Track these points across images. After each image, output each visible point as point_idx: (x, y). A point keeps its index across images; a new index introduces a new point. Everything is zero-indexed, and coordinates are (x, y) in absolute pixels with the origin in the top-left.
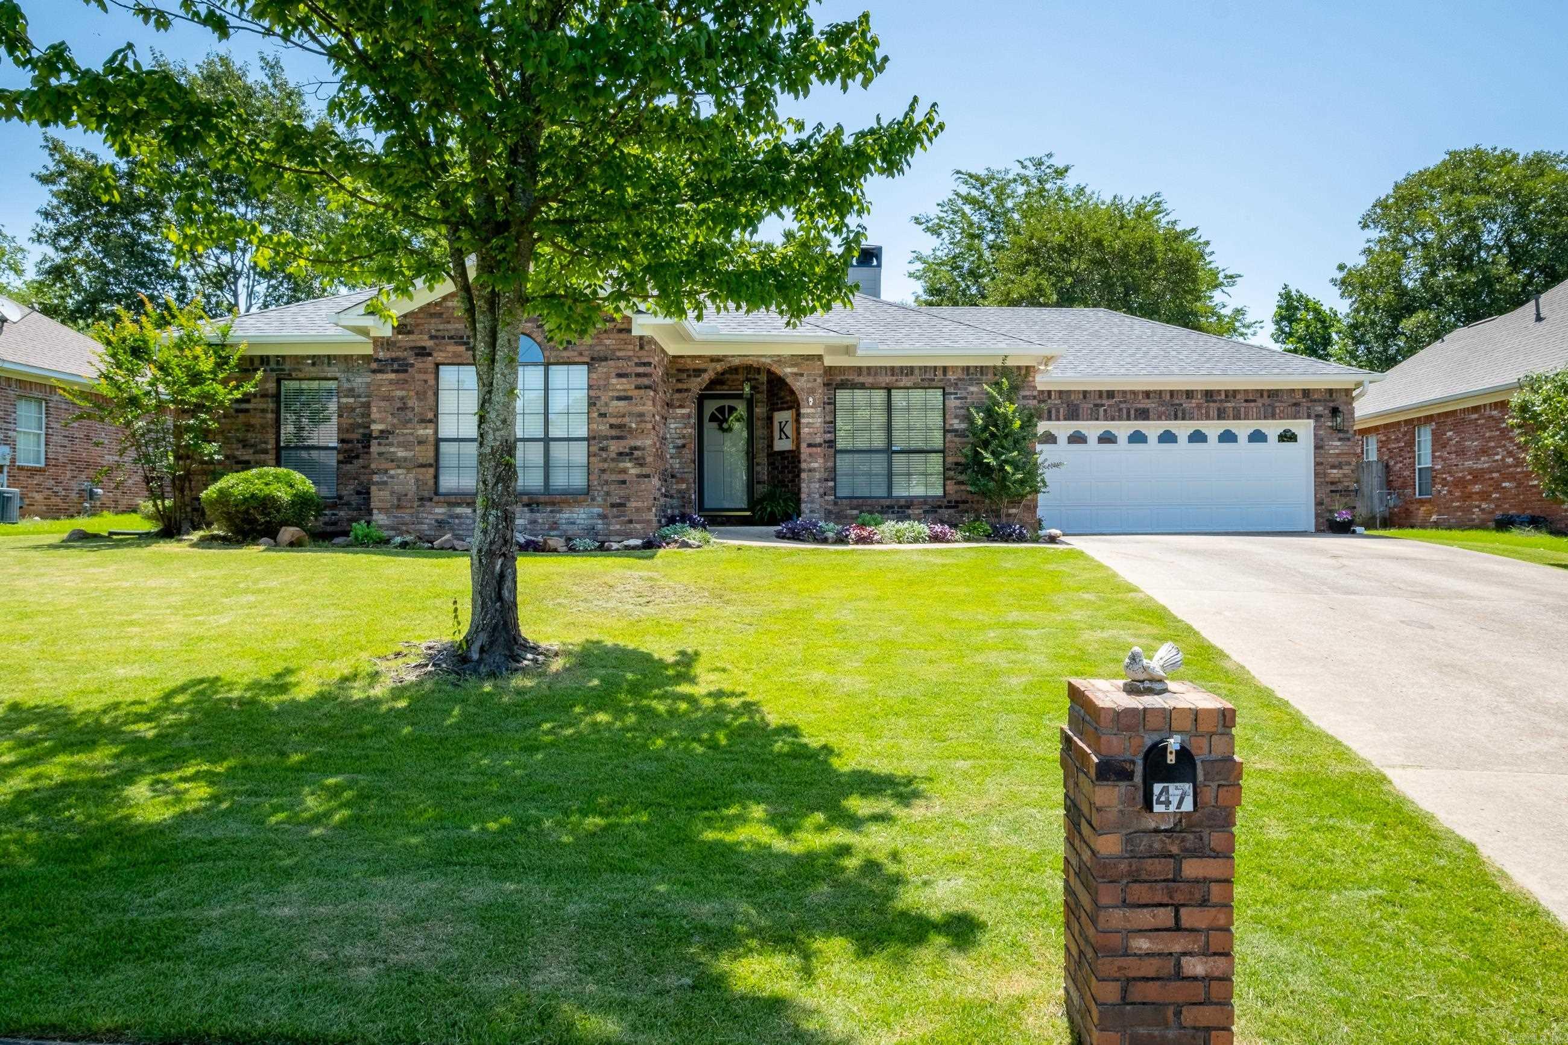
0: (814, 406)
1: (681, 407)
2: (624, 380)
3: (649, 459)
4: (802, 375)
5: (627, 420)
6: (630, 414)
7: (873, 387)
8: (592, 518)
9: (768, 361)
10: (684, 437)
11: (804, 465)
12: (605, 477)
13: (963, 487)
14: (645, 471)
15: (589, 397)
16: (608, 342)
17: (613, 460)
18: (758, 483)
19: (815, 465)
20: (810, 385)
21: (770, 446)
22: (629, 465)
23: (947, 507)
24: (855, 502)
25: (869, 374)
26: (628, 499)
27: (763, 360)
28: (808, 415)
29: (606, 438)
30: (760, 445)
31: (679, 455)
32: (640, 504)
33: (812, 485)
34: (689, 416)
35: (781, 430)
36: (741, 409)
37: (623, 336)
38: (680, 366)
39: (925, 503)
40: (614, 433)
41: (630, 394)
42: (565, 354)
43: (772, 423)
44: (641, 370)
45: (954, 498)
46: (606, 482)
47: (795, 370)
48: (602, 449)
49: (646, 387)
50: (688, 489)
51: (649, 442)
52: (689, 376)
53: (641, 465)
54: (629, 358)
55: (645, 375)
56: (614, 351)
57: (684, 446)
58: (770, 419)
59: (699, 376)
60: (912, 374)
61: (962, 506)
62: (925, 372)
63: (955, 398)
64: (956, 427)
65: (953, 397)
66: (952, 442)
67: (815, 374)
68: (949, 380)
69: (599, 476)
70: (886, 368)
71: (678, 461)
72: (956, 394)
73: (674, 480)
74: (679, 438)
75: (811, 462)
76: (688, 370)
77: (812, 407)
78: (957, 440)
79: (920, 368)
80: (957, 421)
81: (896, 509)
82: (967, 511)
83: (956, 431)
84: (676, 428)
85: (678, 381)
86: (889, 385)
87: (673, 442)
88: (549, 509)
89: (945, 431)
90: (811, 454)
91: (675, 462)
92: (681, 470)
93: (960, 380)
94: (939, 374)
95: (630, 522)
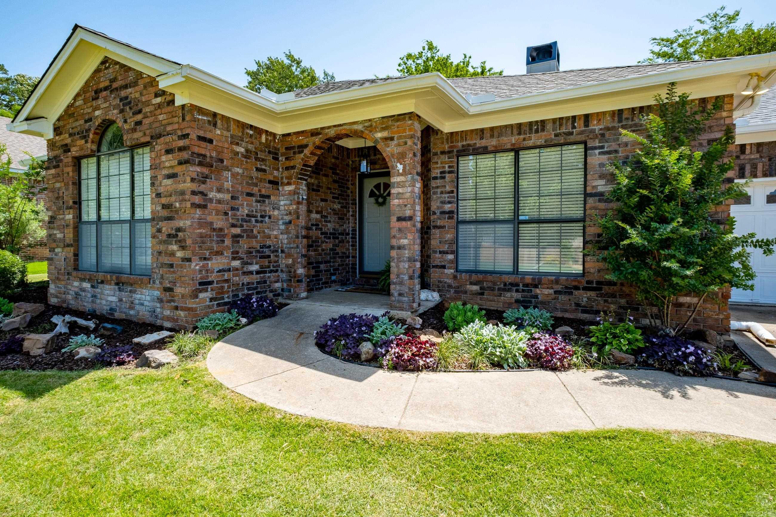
0: (405, 173)
1: (289, 184)
2: (170, 156)
4: (392, 139)
5: (173, 198)
6: (176, 192)
7: (497, 151)
8: (154, 300)
10: (290, 213)
11: (394, 242)
12: (160, 259)
14: (187, 254)
15: (152, 178)
16: (161, 117)
17: (165, 242)
19: (405, 242)
20: (400, 149)
22: (175, 247)
23: (585, 289)
24: (474, 277)
25: (492, 136)
26: (175, 284)
27: (355, 127)
28: (400, 185)
29: (161, 219)
31: (287, 231)
32: (183, 291)
33: (402, 265)
34: (299, 192)
37: (170, 108)
38: (288, 144)
39: (557, 282)
40: (165, 213)
41: (175, 171)
42: (135, 136)
44: (181, 143)
45: (595, 277)
46: (161, 265)
48: (159, 231)
51: (188, 223)
52: (294, 153)
53: (184, 248)
54: (175, 132)
55: (184, 148)
56: (165, 126)
57: (290, 222)
59: (302, 152)
60: (543, 130)
61: (606, 289)
62: (561, 125)
63: (600, 153)
64: (601, 189)
65: (597, 151)
66: (595, 208)
67: (405, 137)
68: (593, 131)
69: (158, 259)
70: (511, 126)
71: (286, 236)
72: (602, 147)
73: (284, 255)
74: (287, 215)
75: (401, 238)
76: (293, 148)
77: (402, 175)
78: (602, 205)
79: (554, 121)
80: (603, 182)
81: (521, 287)
82: (613, 296)
83: (601, 194)
84: (285, 205)
85: (287, 159)
86: (517, 146)
87: (282, 219)
88: (129, 289)
89: (586, 195)
90: (400, 230)
91: (284, 238)
92: (288, 246)
93: (608, 129)
94: (580, 125)
95: (177, 308)
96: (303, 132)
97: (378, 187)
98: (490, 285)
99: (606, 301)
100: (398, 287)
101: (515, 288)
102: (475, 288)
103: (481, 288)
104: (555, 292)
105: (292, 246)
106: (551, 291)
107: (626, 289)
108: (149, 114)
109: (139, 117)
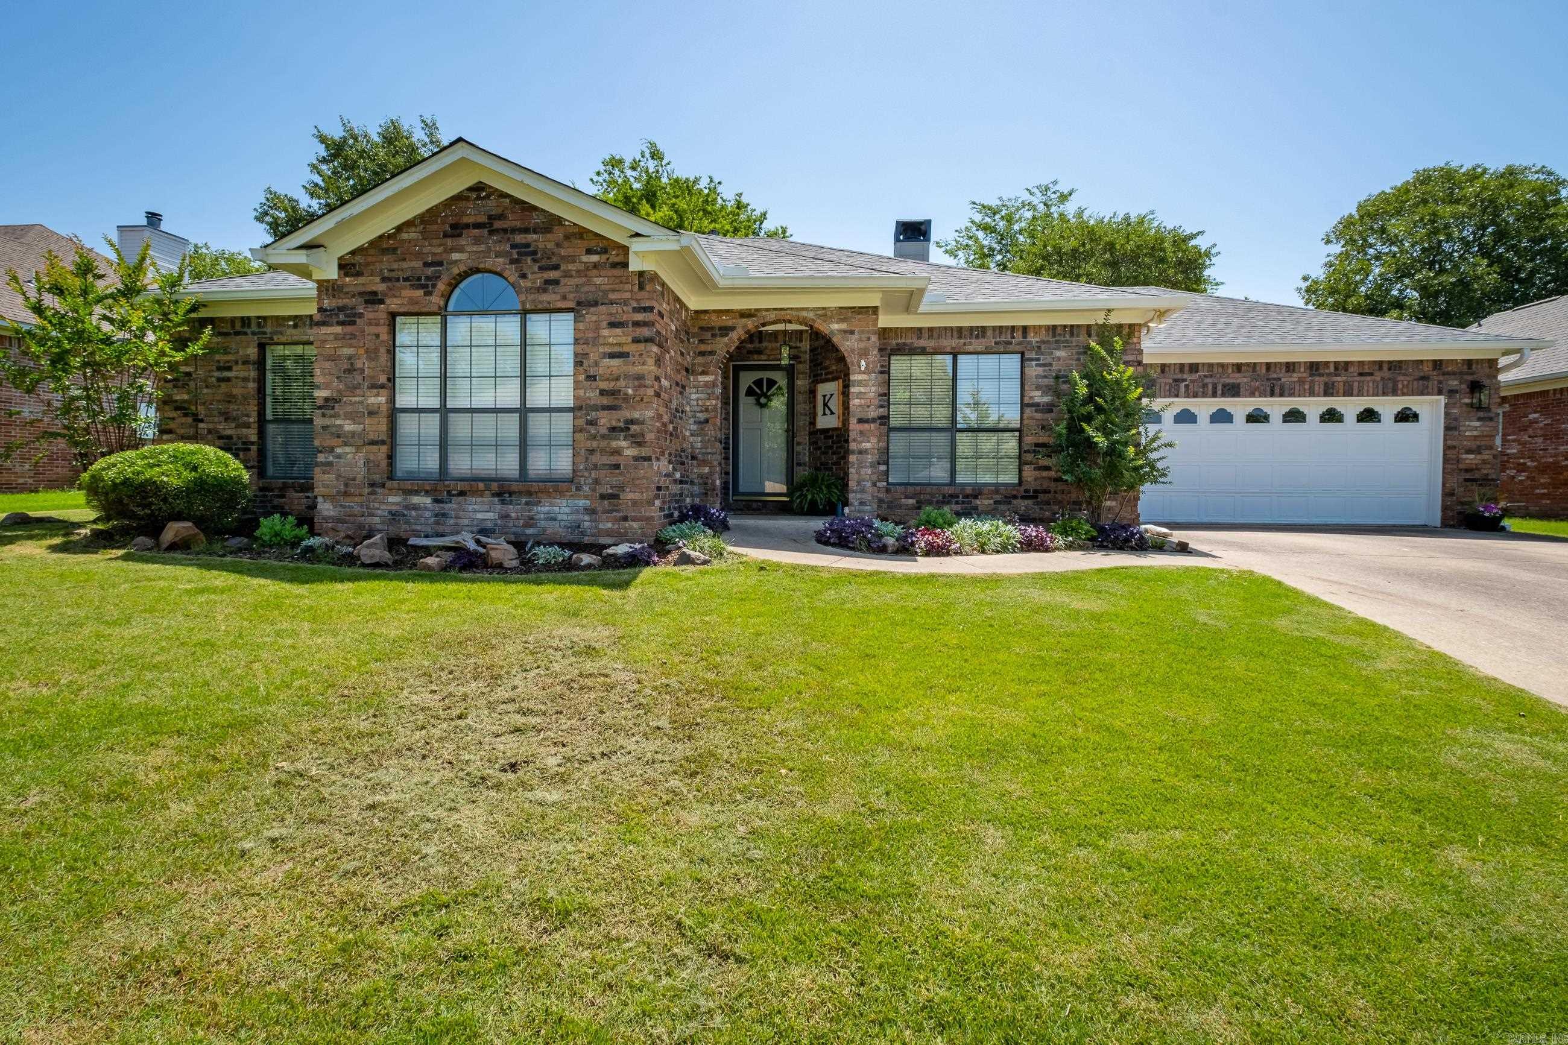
0: (867, 372)
1: (704, 373)
2: (618, 331)
3: (650, 436)
4: (852, 332)
5: (621, 383)
6: (627, 376)
7: (935, 352)
8: (577, 512)
9: (811, 315)
10: (707, 410)
11: (853, 446)
12: (594, 459)
13: (1045, 474)
14: (644, 451)
15: (576, 355)
16: (598, 281)
17: (603, 437)
18: (799, 464)
19: (868, 445)
20: (862, 345)
21: (813, 423)
22: (624, 444)
23: (1023, 497)
24: (911, 489)
25: (931, 337)
26: (622, 488)
27: (804, 314)
28: (860, 383)
29: (595, 408)
30: (802, 422)
31: (701, 432)
32: (636, 496)
33: (863, 470)
34: (714, 384)
35: (825, 405)
36: (781, 380)
37: (618, 272)
38: (703, 324)
39: (997, 492)
40: (605, 401)
41: (626, 349)
42: (545, 297)
43: (815, 397)
44: (640, 317)
45: (1032, 486)
46: (595, 467)
47: (844, 326)
48: (591, 423)
49: (647, 340)
50: (711, 473)
51: (649, 414)
52: (713, 335)
53: (639, 444)
54: (626, 302)
55: (645, 324)
56: (605, 293)
57: (707, 421)
58: (813, 392)
59: (727, 335)
60: (984, 337)
61: (1041, 496)
62: (1001, 333)
63: (1037, 365)
64: (1037, 400)
65: (1034, 363)
66: (1032, 418)
67: (868, 332)
68: (1030, 343)
69: (587, 458)
70: (951, 328)
71: (700, 439)
72: (1038, 359)
73: (695, 462)
74: (702, 411)
75: (862, 442)
76: (713, 328)
77: (864, 373)
78: (1038, 416)
79: (994, 328)
80: (1038, 393)
81: (961, 498)
82: (1048, 503)
83: (1038, 405)
84: (698, 399)
85: (701, 341)
86: (957, 350)
87: (694, 416)
88: (524, 500)
89: (1023, 406)
90: (861, 432)
91: (697, 442)
92: (704, 451)
93: (1043, 342)
94: (1018, 335)
95: (625, 519)
96: (727, 312)
97: (759, 383)
98: (928, 497)
99: (1041, 509)
100: (859, 496)
101: (954, 500)
102: (911, 501)
103: (918, 502)
104: (996, 502)
105: (709, 450)
106: (991, 501)
108: (574, 273)
109: (553, 275)
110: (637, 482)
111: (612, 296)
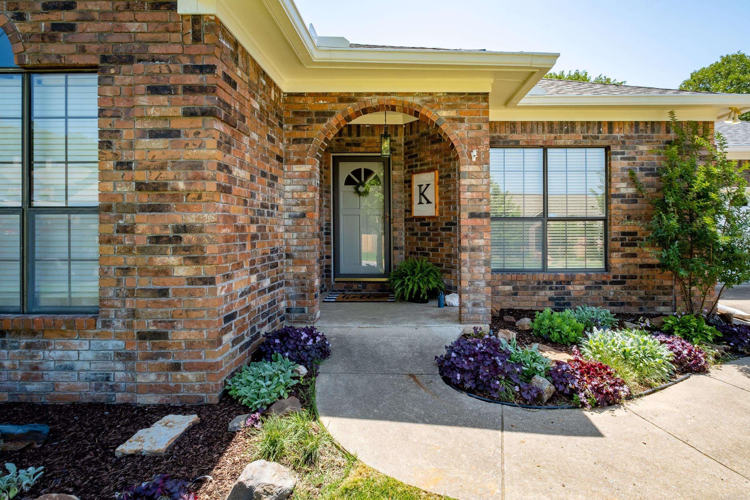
0: (479, 162)
1: (299, 162)
2: (162, 99)
3: (211, 250)
4: (462, 120)
5: (168, 174)
6: (176, 164)
8: (105, 358)
9: (417, 101)
10: (303, 203)
11: (465, 243)
12: (128, 282)
13: (631, 260)
14: (205, 270)
15: (101, 133)
16: (133, 27)
17: (142, 250)
18: (396, 248)
19: (480, 242)
20: (472, 134)
21: (409, 211)
22: (172, 260)
23: (612, 283)
24: (508, 277)
25: (524, 131)
26: (171, 324)
27: (410, 99)
28: (470, 176)
29: (131, 209)
30: (398, 209)
32: (193, 335)
33: (476, 270)
34: (311, 175)
35: (422, 194)
36: (377, 169)
37: (161, 14)
38: (298, 108)
39: (588, 278)
40: (145, 198)
41: (174, 125)
42: (52, 49)
43: (410, 186)
44: (194, 79)
45: (620, 272)
46: (132, 292)
47: (452, 113)
48: (124, 230)
49: (206, 113)
51: (209, 217)
52: (310, 121)
53: (196, 261)
54: (174, 58)
55: (202, 90)
56: (145, 44)
57: (303, 216)
58: (408, 182)
59: (324, 121)
60: (573, 131)
61: (629, 282)
62: (588, 128)
63: (622, 159)
64: (623, 191)
65: (619, 157)
66: (618, 208)
67: (479, 120)
68: (615, 138)
69: (119, 281)
70: (543, 123)
71: (295, 235)
72: (623, 153)
73: (290, 261)
74: (297, 205)
75: (475, 238)
76: (309, 113)
77: (475, 164)
78: (625, 206)
79: (582, 123)
80: (624, 185)
81: (554, 285)
82: (635, 288)
83: (623, 196)
84: (293, 192)
85: (296, 127)
86: (548, 144)
87: (288, 210)
88: (24, 342)
89: (608, 197)
90: (473, 228)
91: (293, 239)
92: (300, 248)
93: (628, 137)
94: (605, 129)
95: (176, 367)
96: (325, 95)
97: (357, 173)
98: (523, 284)
99: (629, 293)
100: (472, 296)
101: (548, 286)
102: (508, 288)
103: (514, 288)
104: (587, 288)
105: (306, 248)
106: (583, 287)
107: (644, 282)
108: (96, 15)
109: (66, 16)
110: (194, 315)
111: (154, 50)
